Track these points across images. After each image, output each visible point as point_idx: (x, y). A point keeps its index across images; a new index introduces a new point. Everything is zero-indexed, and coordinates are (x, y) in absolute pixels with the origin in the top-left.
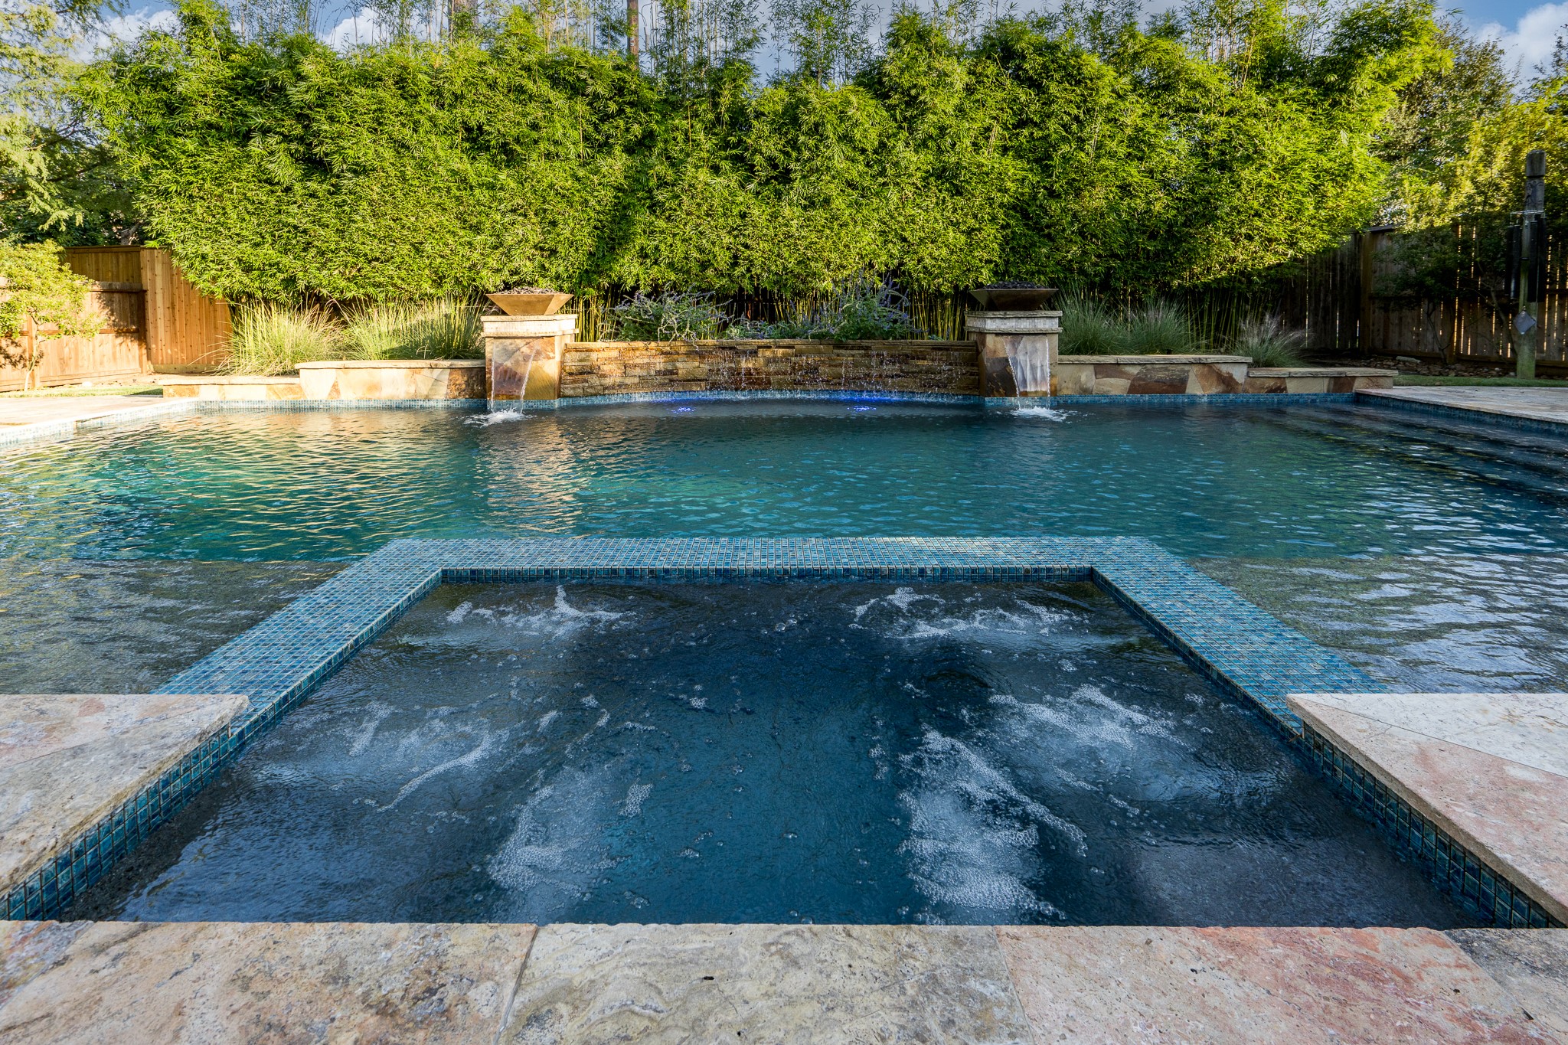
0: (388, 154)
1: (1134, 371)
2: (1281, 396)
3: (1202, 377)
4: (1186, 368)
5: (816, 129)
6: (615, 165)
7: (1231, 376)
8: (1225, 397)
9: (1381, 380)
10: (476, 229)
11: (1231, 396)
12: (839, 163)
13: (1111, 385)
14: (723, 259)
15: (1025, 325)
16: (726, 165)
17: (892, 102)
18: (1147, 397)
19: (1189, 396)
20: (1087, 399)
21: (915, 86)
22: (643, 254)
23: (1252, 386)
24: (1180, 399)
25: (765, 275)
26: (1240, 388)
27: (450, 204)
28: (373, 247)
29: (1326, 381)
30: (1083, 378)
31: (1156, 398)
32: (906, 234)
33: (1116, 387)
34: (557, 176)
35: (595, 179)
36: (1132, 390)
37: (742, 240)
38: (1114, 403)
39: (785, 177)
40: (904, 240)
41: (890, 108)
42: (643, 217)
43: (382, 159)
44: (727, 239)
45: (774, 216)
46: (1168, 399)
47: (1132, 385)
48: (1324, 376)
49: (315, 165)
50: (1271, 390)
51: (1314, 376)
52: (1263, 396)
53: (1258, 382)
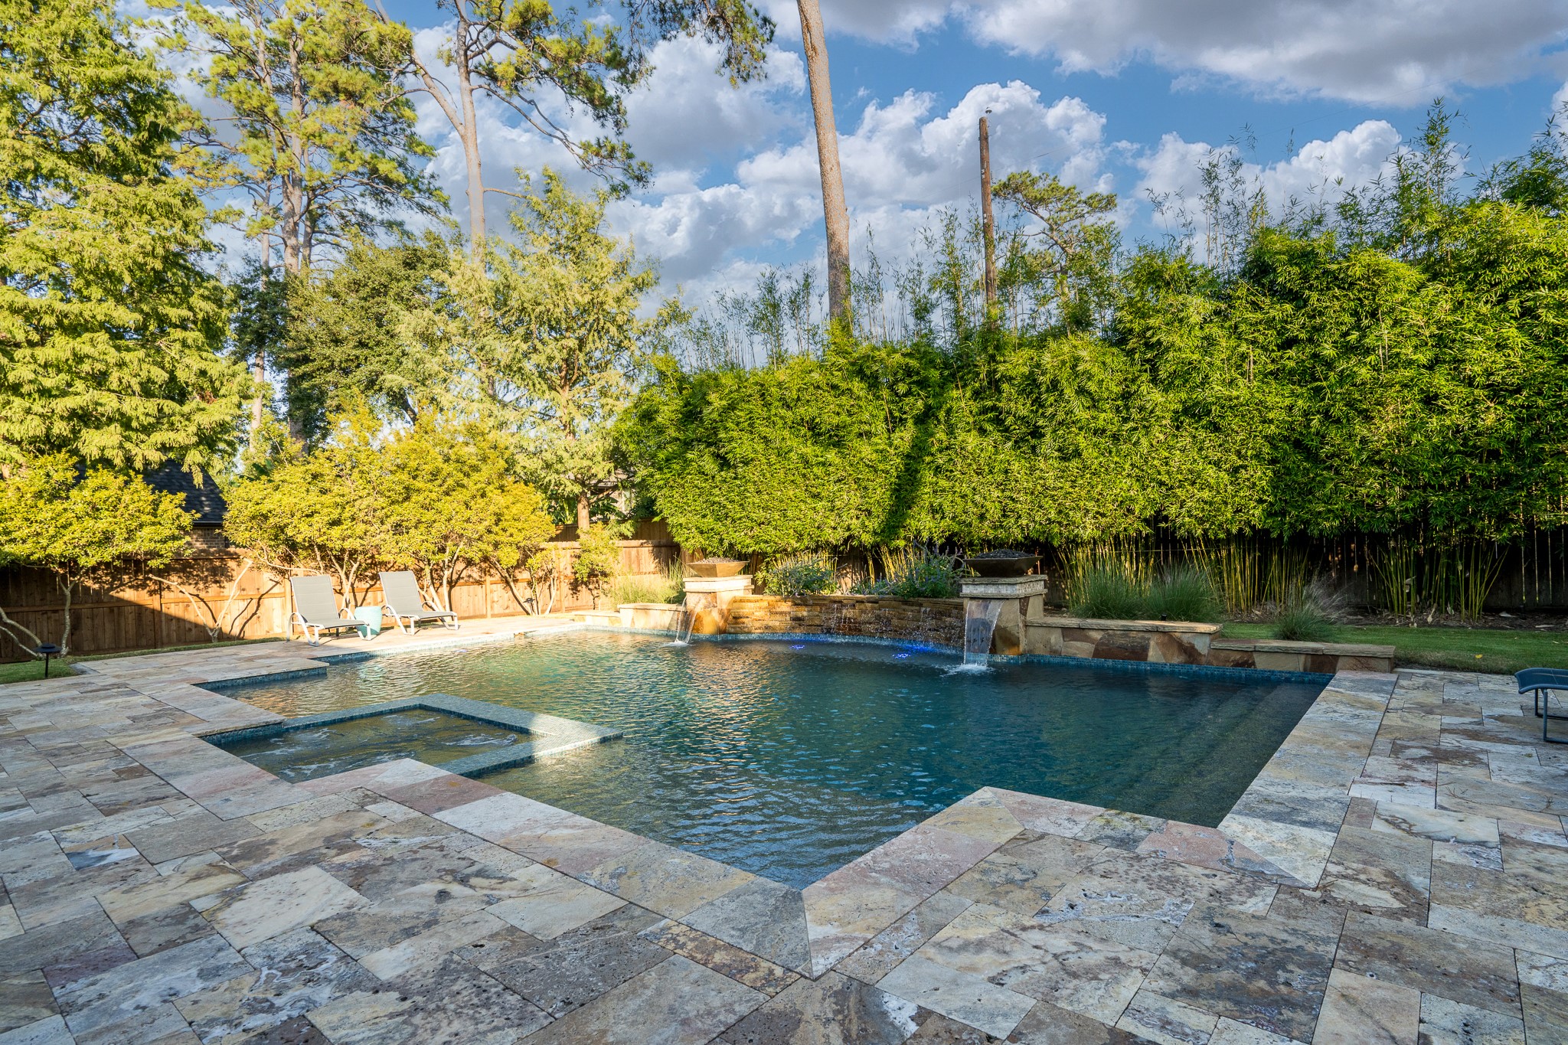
0: (760, 447)
1: (1097, 636)
2: (1249, 670)
3: (1163, 645)
4: (1147, 635)
5: (1054, 385)
6: (905, 436)
7: (1193, 647)
8: (1187, 668)
9: (1373, 662)
10: (816, 496)
11: (1195, 668)
12: (1083, 415)
13: (1078, 648)
14: (994, 511)
15: (991, 591)
16: (989, 427)
17: (1130, 346)
18: (1110, 662)
19: (1151, 664)
20: (1057, 660)
21: (1149, 329)
22: (933, 511)
23: (1217, 658)
24: (1143, 666)
25: (1032, 525)
26: (1204, 659)
27: (799, 480)
28: (761, 515)
29: (1302, 658)
30: (1053, 641)
31: (1119, 664)
32: (1165, 478)
33: (1081, 650)
34: (866, 451)
35: (892, 451)
36: (1097, 654)
37: (1008, 493)
38: (1080, 666)
39: (1037, 433)
40: (1161, 484)
41: (1130, 353)
42: (928, 476)
43: (755, 451)
44: (996, 493)
45: (1032, 469)
46: (1131, 665)
47: (1096, 650)
48: (1298, 653)
49: (724, 463)
50: (1237, 664)
51: (1286, 652)
52: (1230, 670)
53: (1223, 654)
